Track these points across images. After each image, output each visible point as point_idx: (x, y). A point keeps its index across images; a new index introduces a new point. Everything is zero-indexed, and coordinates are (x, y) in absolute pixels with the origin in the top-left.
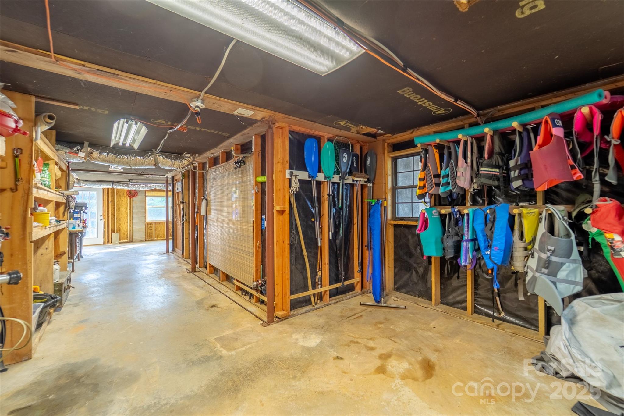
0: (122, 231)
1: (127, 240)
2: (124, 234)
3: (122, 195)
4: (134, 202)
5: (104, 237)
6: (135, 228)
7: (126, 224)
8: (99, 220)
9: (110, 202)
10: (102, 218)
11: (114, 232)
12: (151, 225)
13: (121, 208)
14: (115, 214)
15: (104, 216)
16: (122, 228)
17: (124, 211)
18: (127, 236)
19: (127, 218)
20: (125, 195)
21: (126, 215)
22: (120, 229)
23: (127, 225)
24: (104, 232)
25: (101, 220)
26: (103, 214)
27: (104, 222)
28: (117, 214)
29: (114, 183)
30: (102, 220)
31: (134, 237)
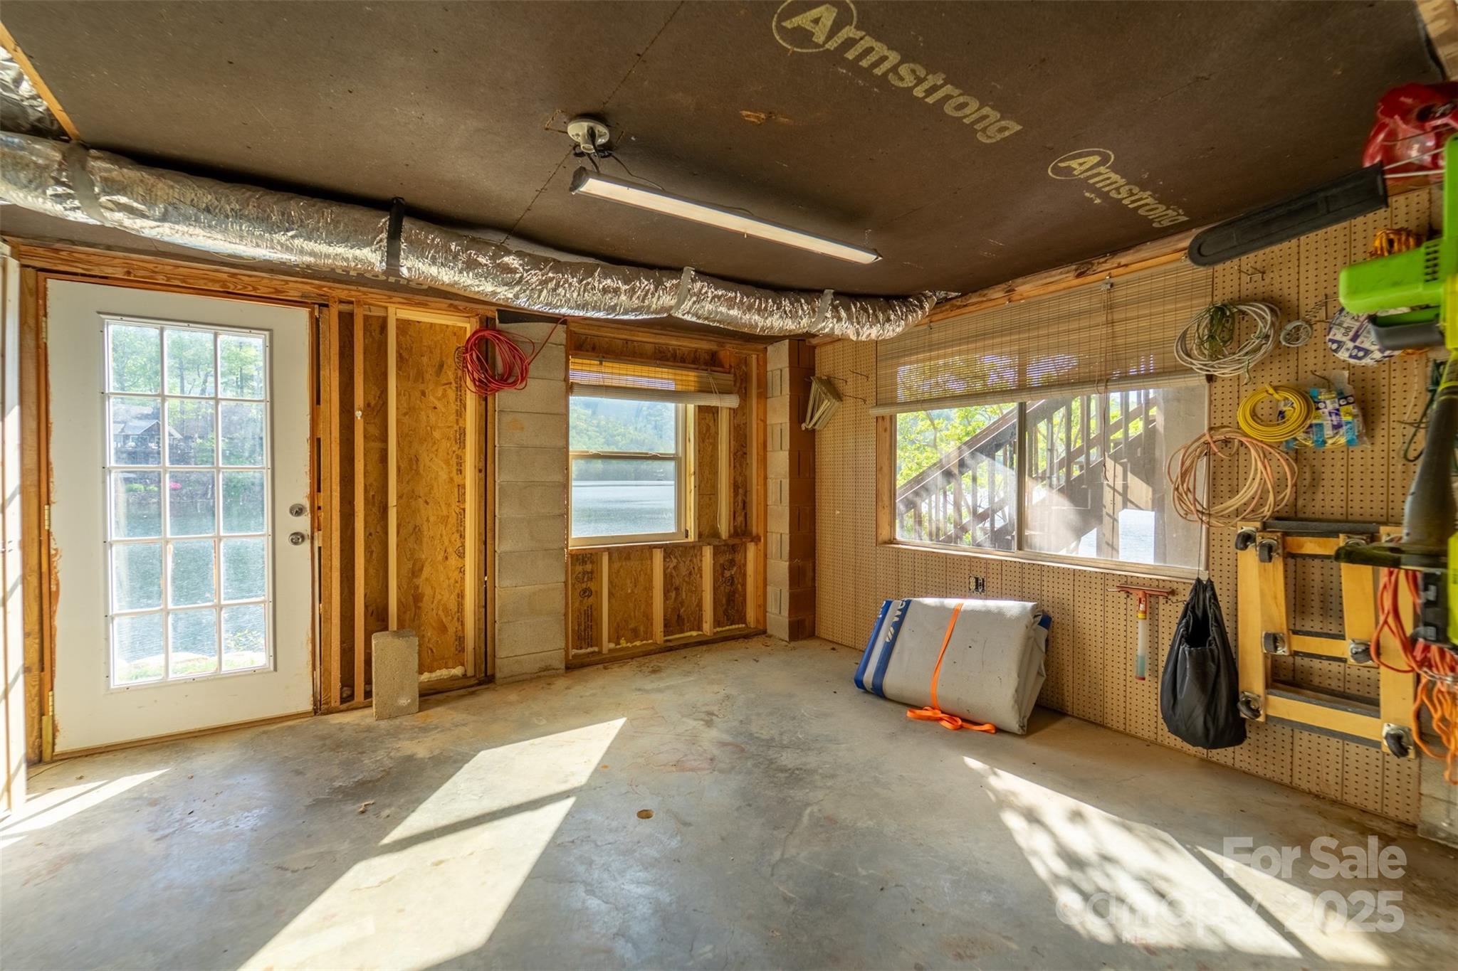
0: (430, 611)
1: (458, 671)
2: (443, 629)
3: (429, 374)
4: (507, 419)
5: (318, 658)
6: (507, 587)
7: (453, 561)
8: (284, 539)
9: (358, 414)
10: (303, 524)
11: (385, 628)
12: (589, 567)
13: (425, 458)
14: (392, 499)
15: (316, 509)
16: (428, 591)
17: (443, 476)
18: (461, 639)
19: (461, 522)
20: (450, 374)
21: (455, 507)
22: (418, 598)
23: (462, 571)
24: (319, 623)
25: (297, 538)
26: (312, 498)
27: (319, 557)
28: (400, 497)
29: (407, 224)
30: (307, 544)
31: (502, 652)
